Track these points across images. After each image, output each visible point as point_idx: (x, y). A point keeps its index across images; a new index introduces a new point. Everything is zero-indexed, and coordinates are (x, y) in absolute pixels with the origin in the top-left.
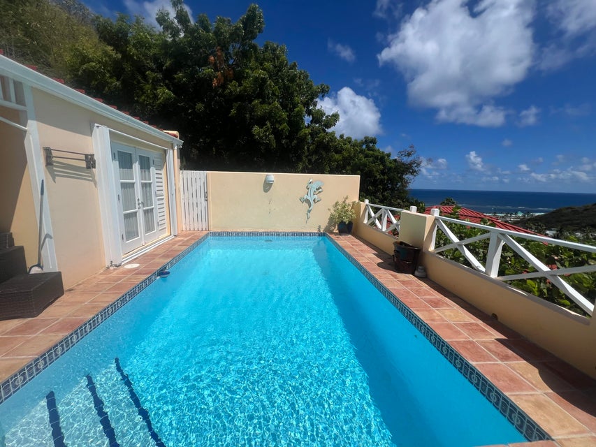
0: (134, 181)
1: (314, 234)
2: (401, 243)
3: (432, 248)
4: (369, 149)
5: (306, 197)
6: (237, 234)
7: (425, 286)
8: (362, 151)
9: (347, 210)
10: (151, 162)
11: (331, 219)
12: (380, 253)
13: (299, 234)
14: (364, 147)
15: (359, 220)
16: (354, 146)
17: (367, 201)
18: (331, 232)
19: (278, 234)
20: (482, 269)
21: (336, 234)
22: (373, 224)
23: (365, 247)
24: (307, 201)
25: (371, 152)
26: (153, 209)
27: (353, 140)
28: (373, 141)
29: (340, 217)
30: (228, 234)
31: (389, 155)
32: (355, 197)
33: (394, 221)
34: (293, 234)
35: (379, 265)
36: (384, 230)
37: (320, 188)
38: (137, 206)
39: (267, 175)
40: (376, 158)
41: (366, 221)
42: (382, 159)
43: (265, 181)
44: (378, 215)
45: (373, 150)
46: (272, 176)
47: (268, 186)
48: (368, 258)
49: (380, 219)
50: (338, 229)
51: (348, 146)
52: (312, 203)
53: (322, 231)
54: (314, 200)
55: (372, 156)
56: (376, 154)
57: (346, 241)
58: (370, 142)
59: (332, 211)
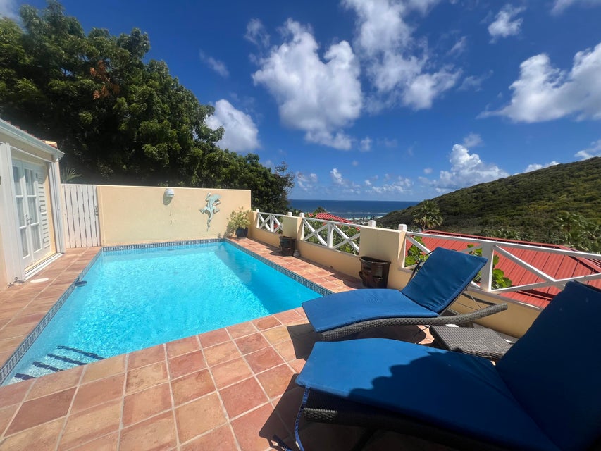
0: (22, 196)
1: (215, 240)
2: (284, 237)
3: (302, 238)
4: (253, 165)
5: (206, 208)
6: (136, 247)
7: (299, 260)
8: (246, 166)
9: (242, 218)
10: (35, 176)
11: (229, 227)
12: (271, 247)
13: (201, 242)
14: (249, 162)
15: (253, 225)
16: (239, 161)
17: (258, 210)
18: (230, 237)
19: (181, 243)
20: (326, 244)
21: (235, 238)
22: (264, 227)
23: (260, 245)
24: (207, 212)
25: (255, 168)
26: (38, 225)
27: (238, 155)
28: (256, 158)
29: (237, 223)
30: (125, 247)
31: (270, 170)
32: (248, 207)
33: (279, 223)
34: (195, 242)
35: (271, 254)
36: (272, 230)
37: (218, 200)
38: (26, 223)
39: (167, 189)
40: (260, 172)
41: (258, 226)
42: (265, 174)
43: (165, 195)
44: (267, 220)
45: (256, 166)
46: (172, 190)
47: (167, 199)
48: (263, 251)
49: (269, 223)
50: (236, 234)
51: (234, 161)
52: (212, 213)
53: (222, 237)
54: (213, 211)
55: (256, 171)
56: (259, 169)
57: (244, 242)
58: (253, 158)
59: (230, 219)
